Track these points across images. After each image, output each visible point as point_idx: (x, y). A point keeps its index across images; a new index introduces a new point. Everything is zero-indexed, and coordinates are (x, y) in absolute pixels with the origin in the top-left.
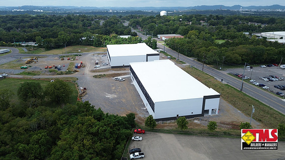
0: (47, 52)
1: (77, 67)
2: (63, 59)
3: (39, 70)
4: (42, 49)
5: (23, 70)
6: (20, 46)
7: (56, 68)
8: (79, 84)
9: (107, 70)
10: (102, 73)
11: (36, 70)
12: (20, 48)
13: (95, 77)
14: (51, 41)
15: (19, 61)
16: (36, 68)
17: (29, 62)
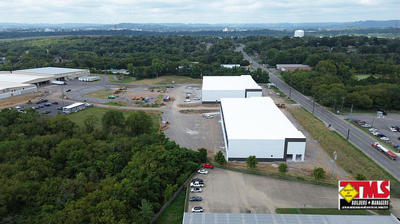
0: (138, 81)
1: (165, 100)
2: (153, 91)
3: (126, 101)
4: (133, 78)
5: (111, 100)
6: (111, 73)
7: (143, 99)
8: (163, 118)
9: (197, 105)
10: (190, 109)
11: (123, 100)
12: (110, 76)
13: (182, 112)
14: (143, 70)
15: (107, 90)
16: (123, 98)
17: (117, 92)
